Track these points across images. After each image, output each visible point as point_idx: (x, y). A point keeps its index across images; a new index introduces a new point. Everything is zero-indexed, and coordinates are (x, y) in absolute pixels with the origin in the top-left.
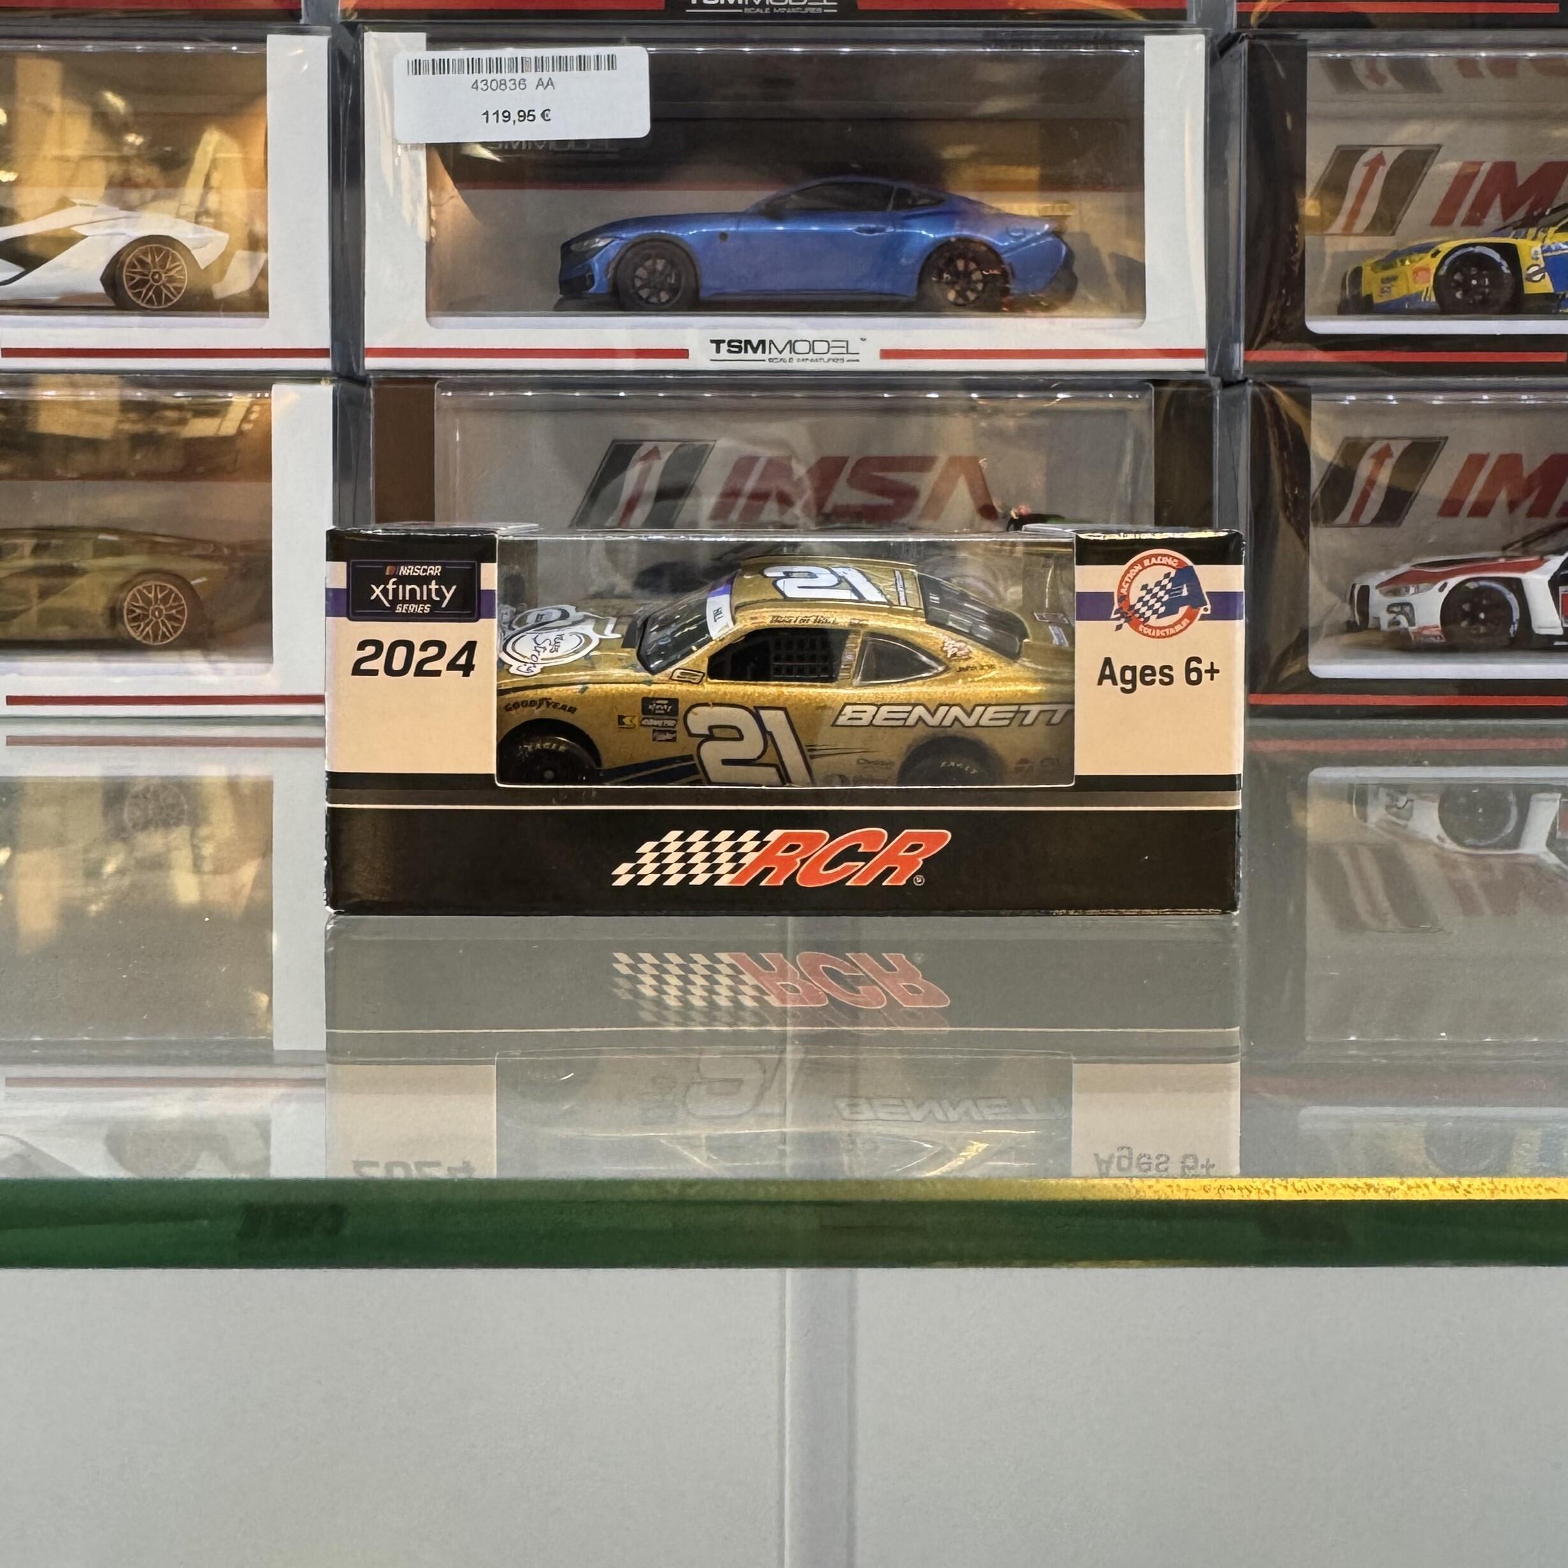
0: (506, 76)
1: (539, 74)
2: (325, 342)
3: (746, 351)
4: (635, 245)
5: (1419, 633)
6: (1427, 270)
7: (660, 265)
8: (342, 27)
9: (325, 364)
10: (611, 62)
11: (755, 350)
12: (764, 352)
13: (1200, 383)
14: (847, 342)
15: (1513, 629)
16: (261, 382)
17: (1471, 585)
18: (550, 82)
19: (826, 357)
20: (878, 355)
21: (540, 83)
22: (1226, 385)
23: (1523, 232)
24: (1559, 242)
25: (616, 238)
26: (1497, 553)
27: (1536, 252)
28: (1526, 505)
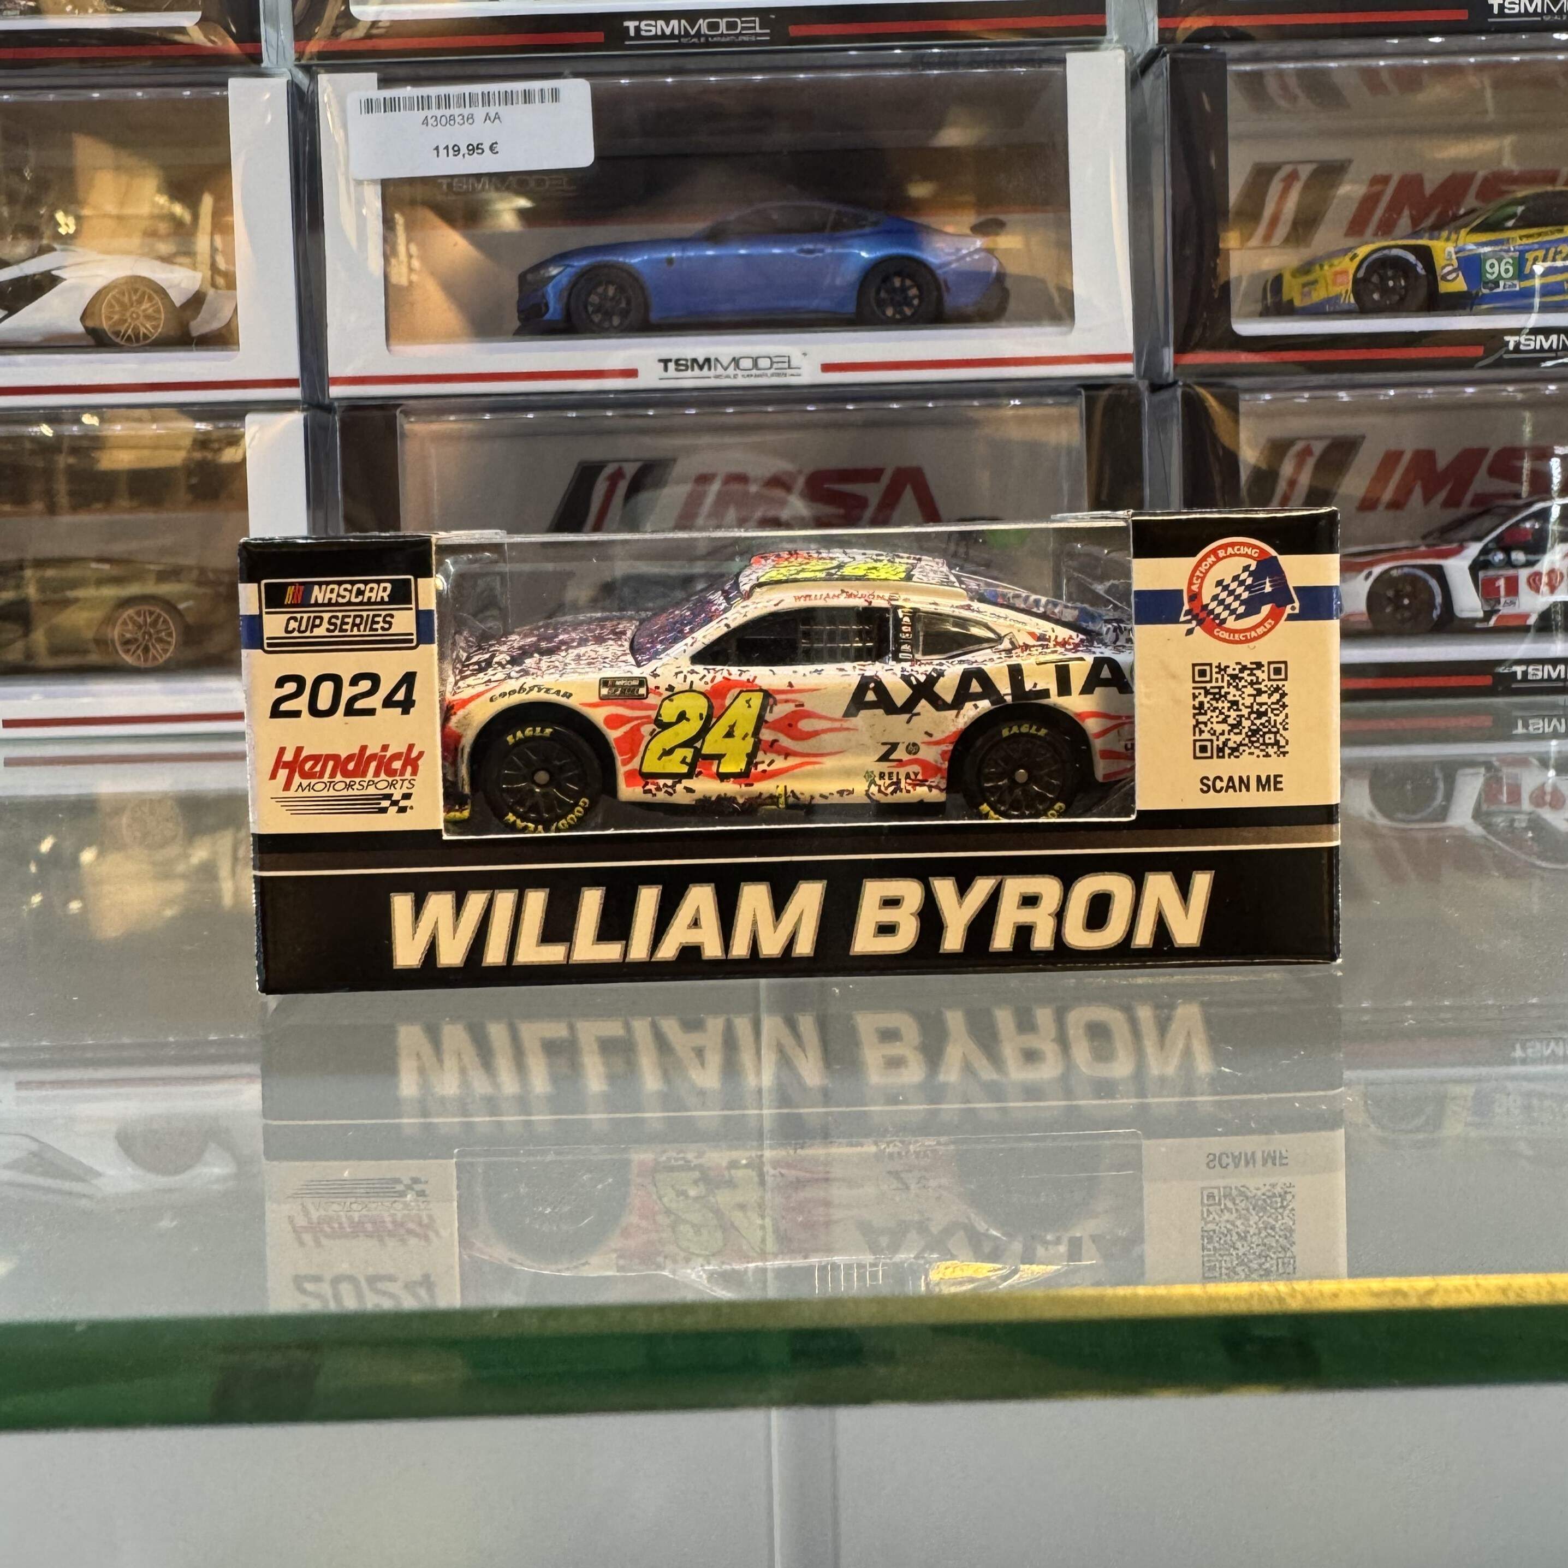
0: (455, 111)
1: (486, 109)
2: (295, 373)
3: (693, 369)
4: (585, 272)
5: (1346, 620)
7: (611, 291)
9: (295, 393)
11: (701, 368)
12: (710, 369)
13: (1130, 387)
14: (789, 357)
17: (1395, 573)
18: (497, 116)
19: (769, 372)
20: (819, 368)
21: (487, 117)
22: (1155, 388)
23: (1436, 233)
24: (1471, 243)
25: (568, 266)
26: (1418, 542)
27: (1450, 252)
28: (1442, 495)
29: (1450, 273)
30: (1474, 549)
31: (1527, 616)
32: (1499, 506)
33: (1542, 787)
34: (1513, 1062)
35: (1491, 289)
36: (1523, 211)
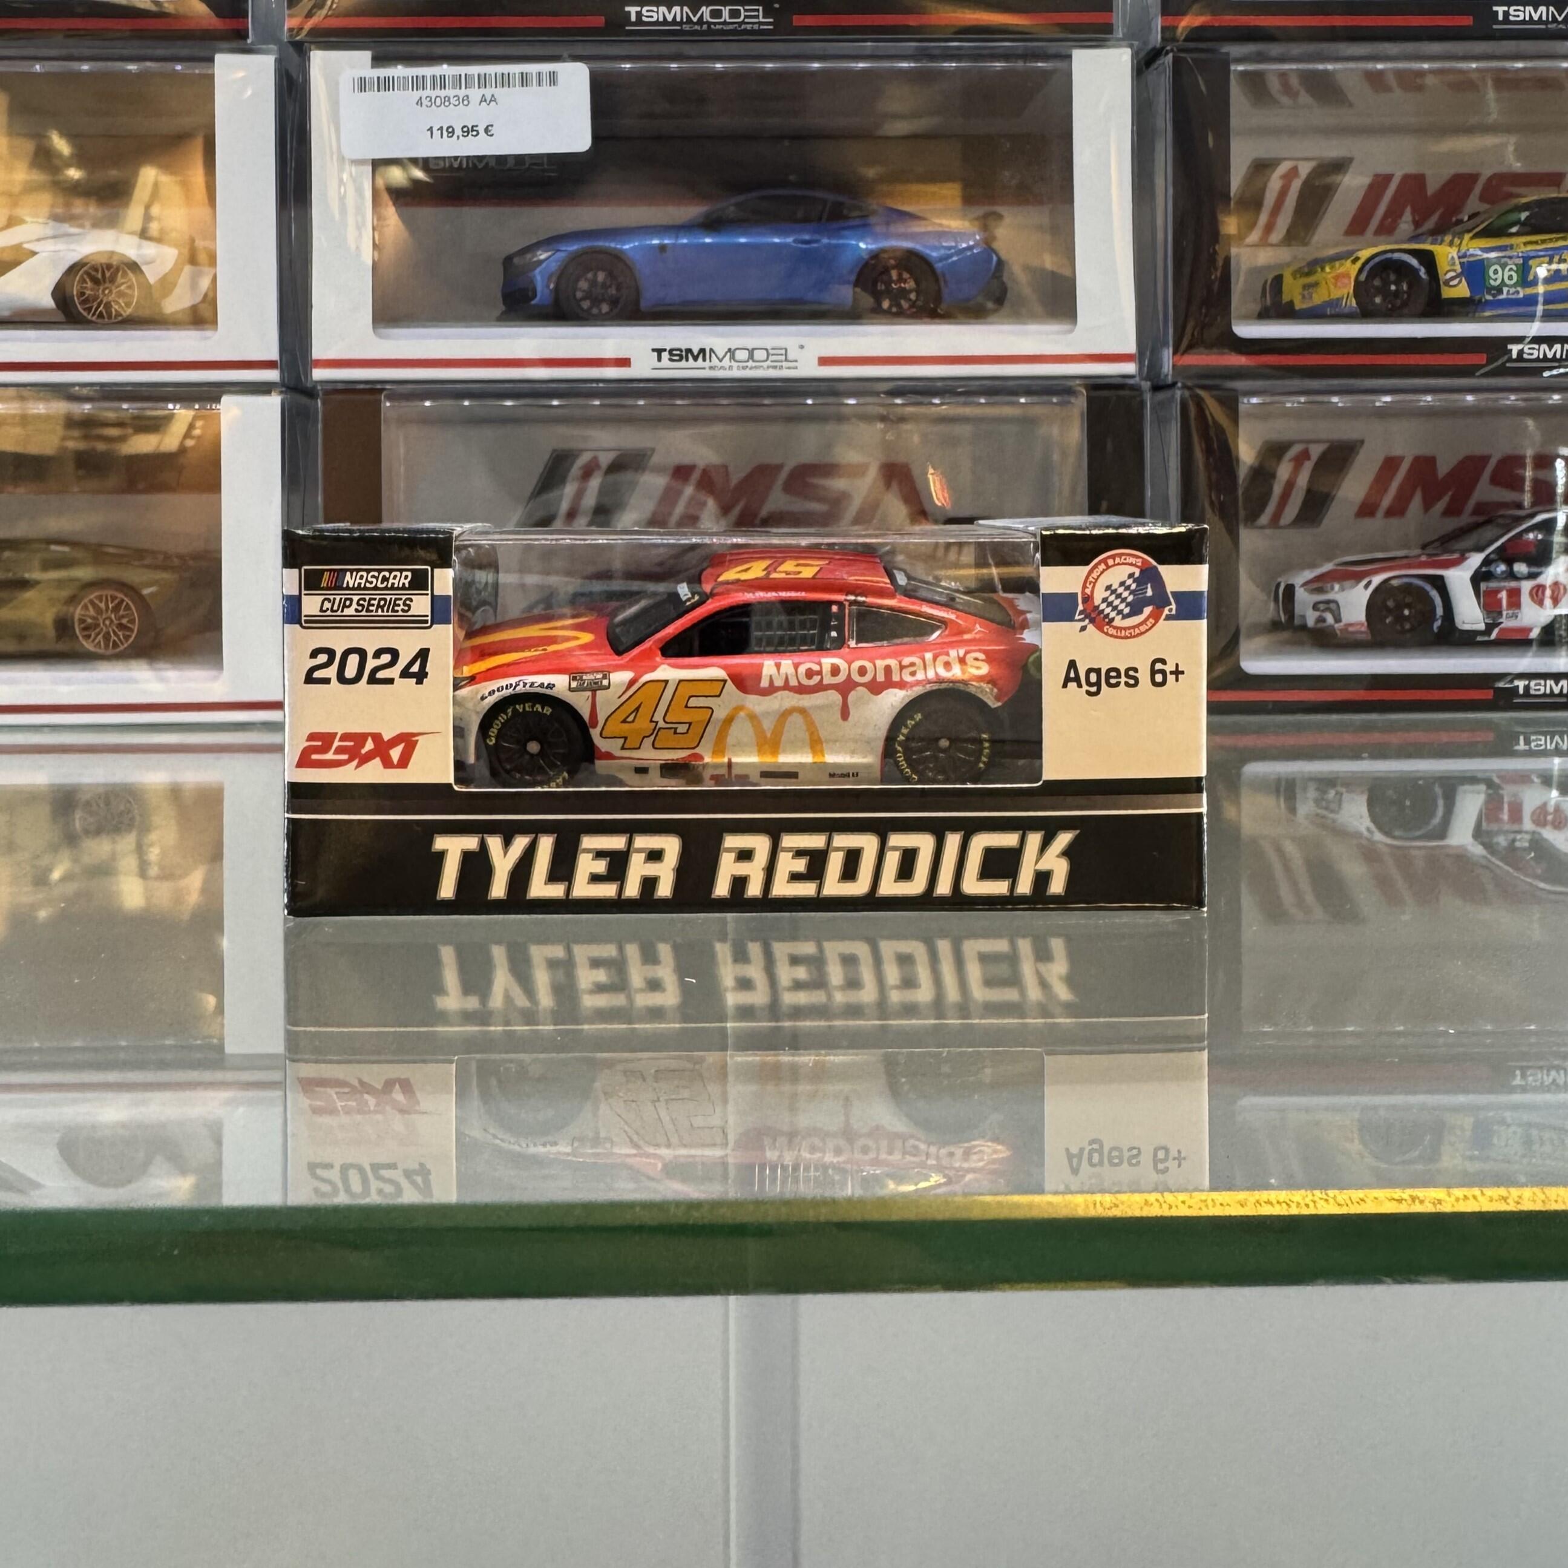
0: (450, 92)
1: (482, 91)
2: (273, 354)
3: (687, 360)
4: (575, 258)
5: (1345, 630)
6: (1347, 276)
7: (601, 276)
8: (289, 45)
9: (272, 375)
10: (553, 78)
11: (696, 358)
12: (704, 360)
13: (1132, 388)
14: (786, 350)
15: (1437, 624)
16: (210, 394)
17: (1395, 583)
18: (493, 99)
19: (765, 364)
20: (816, 361)
21: (483, 99)
22: (1156, 388)
23: (1439, 238)
24: (1476, 248)
25: (558, 250)
26: (1418, 551)
27: (1453, 258)
28: (1441, 505)
29: (1453, 278)
30: (1475, 560)
31: (1530, 630)
32: (1502, 516)
33: (1545, 805)
34: (1512, 1090)
35: (1494, 296)
36: (1527, 217)
